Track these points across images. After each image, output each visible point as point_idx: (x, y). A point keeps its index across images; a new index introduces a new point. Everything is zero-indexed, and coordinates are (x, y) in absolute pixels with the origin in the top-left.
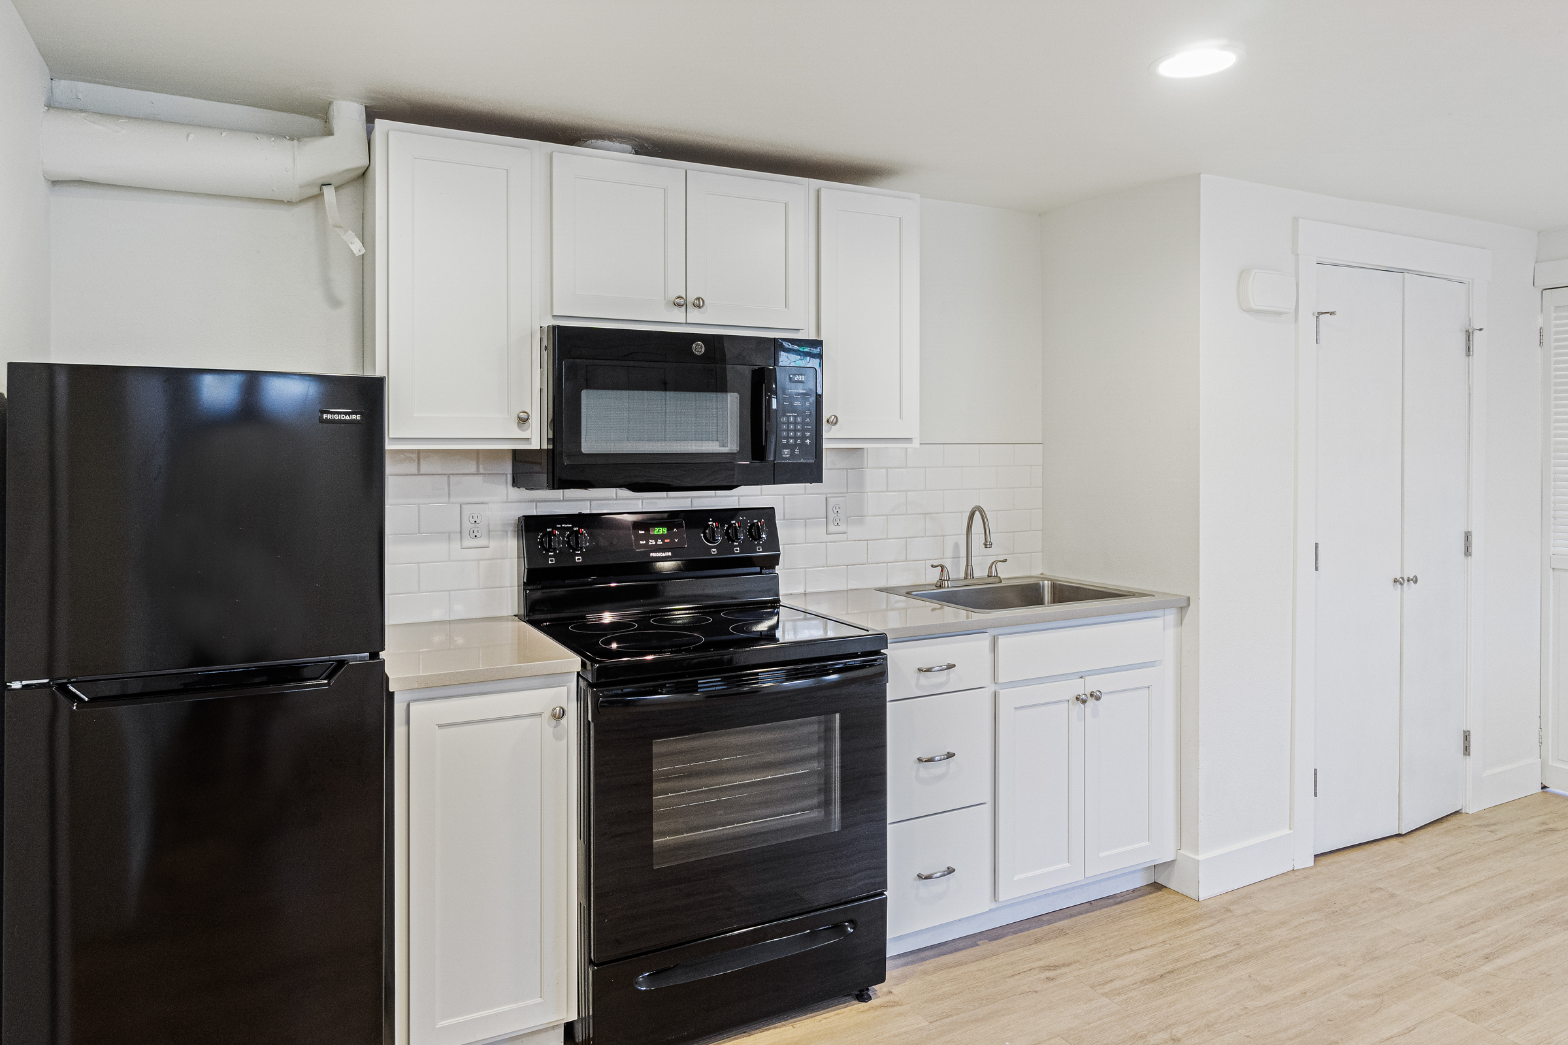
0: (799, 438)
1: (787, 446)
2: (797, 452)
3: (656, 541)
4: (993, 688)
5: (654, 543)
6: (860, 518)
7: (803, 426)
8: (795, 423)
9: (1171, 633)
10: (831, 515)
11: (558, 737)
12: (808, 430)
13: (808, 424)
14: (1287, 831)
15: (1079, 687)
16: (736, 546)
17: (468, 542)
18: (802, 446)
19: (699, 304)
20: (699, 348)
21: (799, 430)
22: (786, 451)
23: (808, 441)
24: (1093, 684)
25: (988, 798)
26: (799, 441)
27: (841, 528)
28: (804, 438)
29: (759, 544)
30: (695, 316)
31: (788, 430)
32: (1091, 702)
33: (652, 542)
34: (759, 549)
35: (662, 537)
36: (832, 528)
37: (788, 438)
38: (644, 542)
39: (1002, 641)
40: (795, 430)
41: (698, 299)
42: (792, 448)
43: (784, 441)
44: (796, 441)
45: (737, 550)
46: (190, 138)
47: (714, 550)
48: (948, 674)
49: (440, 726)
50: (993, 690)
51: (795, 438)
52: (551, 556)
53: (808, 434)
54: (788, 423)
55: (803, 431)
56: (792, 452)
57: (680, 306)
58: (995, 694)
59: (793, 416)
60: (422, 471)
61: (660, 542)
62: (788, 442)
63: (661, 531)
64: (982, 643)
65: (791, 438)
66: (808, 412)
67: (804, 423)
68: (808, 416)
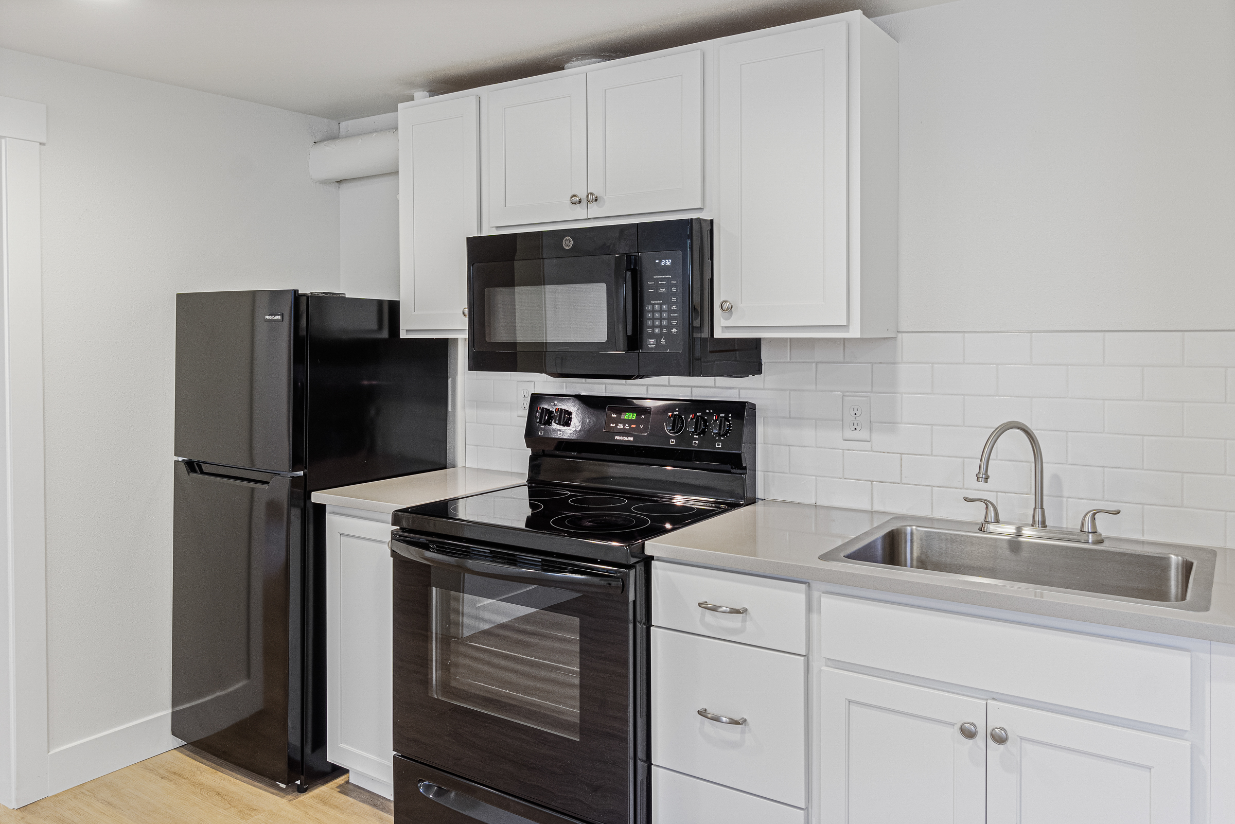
0: (665, 327)
1: (652, 336)
2: (663, 341)
3: (624, 426)
5: (622, 427)
7: (669, 315)
8: (661, 311)
12: (674, 318)
13: (674, 312)
16: (696, 439)
18: (669, 336)
19: (593, 198)
20: (568, 243)
21: (664, 319)
22: (652, 341)
23: (674, 330)
26: (665, 331)
27: (865, 435)
28: (670, 327)
29: (719, 440)
30: (595, 210)
31: (653, 319)
33: (620, 426)
34: (719, 445)
35: (630, 422)
36: (850, 434)
37: (653, 327)
38: (614, 425)
40: (661, 319)
41: (591, 194)
42: (658, 337)
43: (650, 331)
44: (661, 330)
45: (695, 443)
47: (673, 440)
51: (661, 327)
52: (542, 429)
53: (674, 323)
54: (653, 311)
55: (669, 319)
56: (658, 342)
57: (578, 204)
59: (658, 304)
61: (627, 427)
62: (653, 331)
63: (631, 416)
65: (657, 327)
66: (674, 299)
67: (669, 311)
68: (674, 303)
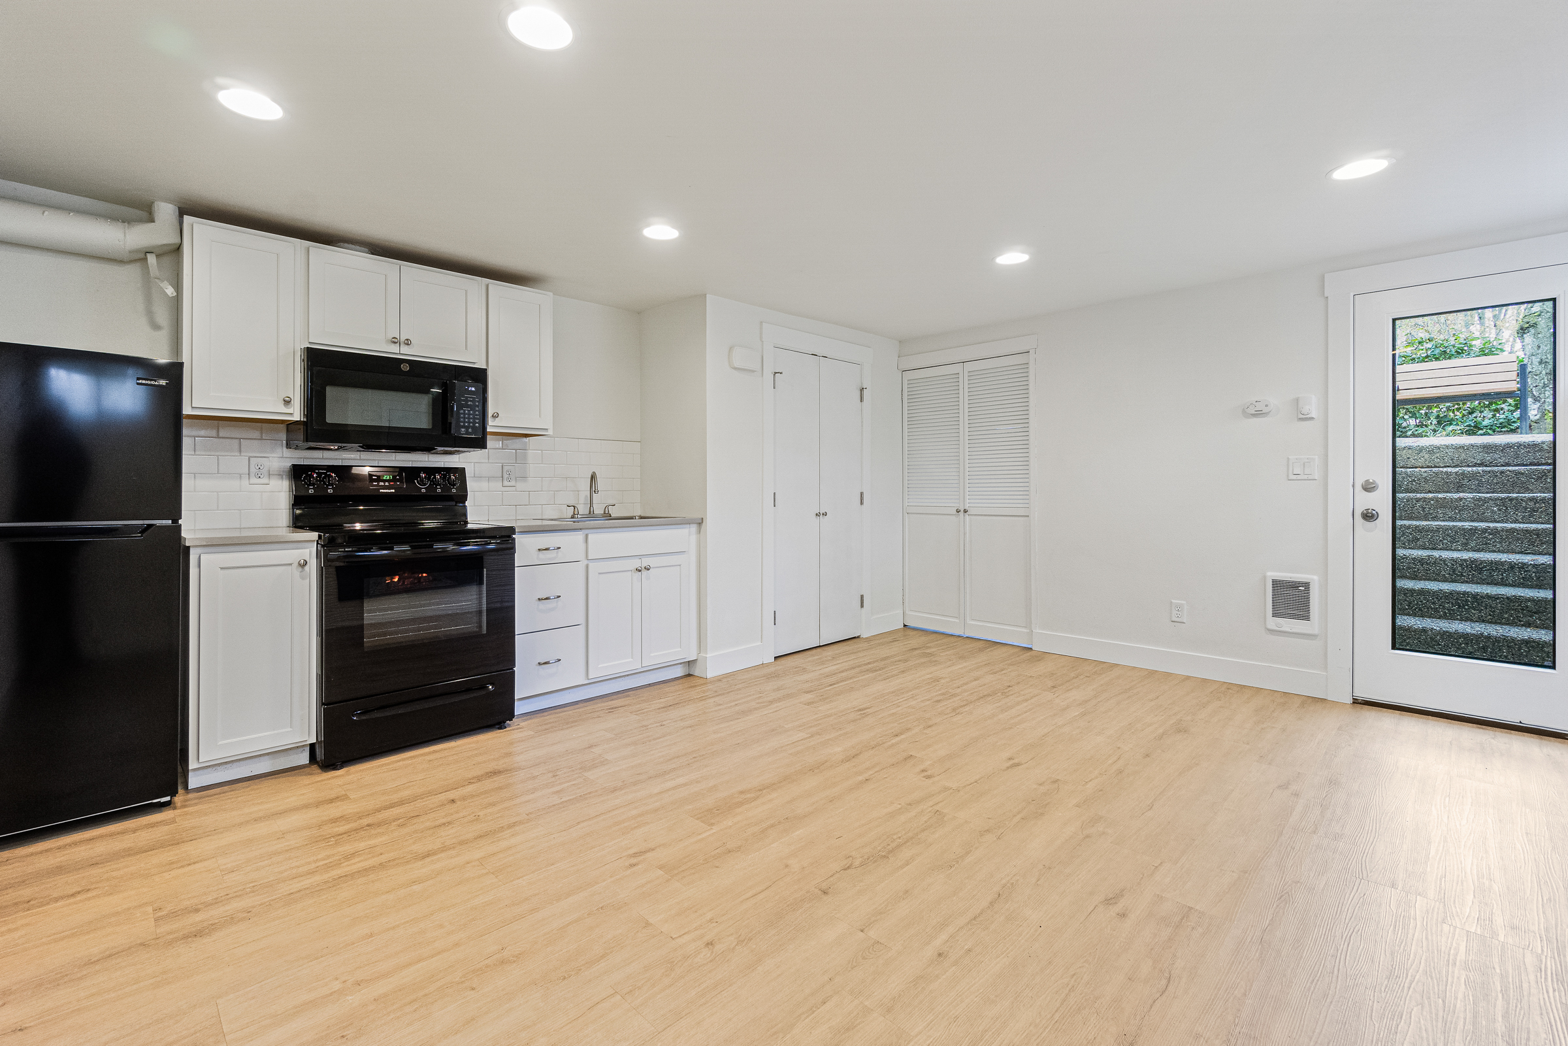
0: (471, 423)
1: (464, 427)
2: (470, 430)
3: (385, 483)
4: (586, 562)
6: (524, 478)
8: (469, 414)
9: (694, 538)
10: (506, 476)
11: (303, 578)
12: (477, 419)
13: (477, 415)
14: (760, 643)
15: (637, 563)
16: (439, 488)
17: (254, 480)
18: (474, 428)
19: (408, 343)
20: (405, 368)
21: (471, 419)
22: (463, 430)
23: (477, 425)
24: (646, 562)
25: (582, 620)
26: (471, 425)
27: (512, 483)
28: (474, 423)
29: (453, 488)
30: (405, 350)
31: (464, 418)
32: (645, 572)
33: (382, 484)
34: (453, 490)
35: (388, 481)
36: (506, 483)
37: (464, 422)
38: (376, 483)
39: (590, 536)
40: (469, 418)
41: (407, 340)
42: (466, 428)
43: (462, 424)
45: (439, 491)
46: (45, 214)
47: (424, 489)
48: (557, 553)
49: (222, 568)
50: (586, 563)
51: (469, 423)
52: (311, 489)
53: (477, 421)
54: (464, 414)
55: (474, 418)
56: (466, 430)
57: (395, 343)
58: (587, 566)
59: (467, 410)
60: (221, 435)
61: (387, 484)
62: (464, 424)
63: (389, 477)
64: (579, 537)
65: (466, 422)
66: (477, 409)
67: (474, 415)
68: (477, 411)
